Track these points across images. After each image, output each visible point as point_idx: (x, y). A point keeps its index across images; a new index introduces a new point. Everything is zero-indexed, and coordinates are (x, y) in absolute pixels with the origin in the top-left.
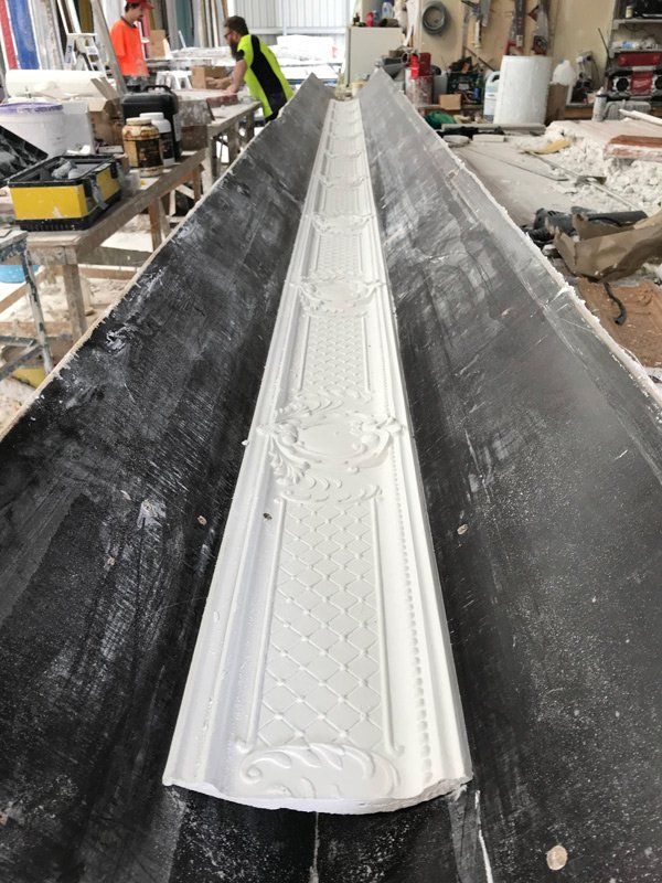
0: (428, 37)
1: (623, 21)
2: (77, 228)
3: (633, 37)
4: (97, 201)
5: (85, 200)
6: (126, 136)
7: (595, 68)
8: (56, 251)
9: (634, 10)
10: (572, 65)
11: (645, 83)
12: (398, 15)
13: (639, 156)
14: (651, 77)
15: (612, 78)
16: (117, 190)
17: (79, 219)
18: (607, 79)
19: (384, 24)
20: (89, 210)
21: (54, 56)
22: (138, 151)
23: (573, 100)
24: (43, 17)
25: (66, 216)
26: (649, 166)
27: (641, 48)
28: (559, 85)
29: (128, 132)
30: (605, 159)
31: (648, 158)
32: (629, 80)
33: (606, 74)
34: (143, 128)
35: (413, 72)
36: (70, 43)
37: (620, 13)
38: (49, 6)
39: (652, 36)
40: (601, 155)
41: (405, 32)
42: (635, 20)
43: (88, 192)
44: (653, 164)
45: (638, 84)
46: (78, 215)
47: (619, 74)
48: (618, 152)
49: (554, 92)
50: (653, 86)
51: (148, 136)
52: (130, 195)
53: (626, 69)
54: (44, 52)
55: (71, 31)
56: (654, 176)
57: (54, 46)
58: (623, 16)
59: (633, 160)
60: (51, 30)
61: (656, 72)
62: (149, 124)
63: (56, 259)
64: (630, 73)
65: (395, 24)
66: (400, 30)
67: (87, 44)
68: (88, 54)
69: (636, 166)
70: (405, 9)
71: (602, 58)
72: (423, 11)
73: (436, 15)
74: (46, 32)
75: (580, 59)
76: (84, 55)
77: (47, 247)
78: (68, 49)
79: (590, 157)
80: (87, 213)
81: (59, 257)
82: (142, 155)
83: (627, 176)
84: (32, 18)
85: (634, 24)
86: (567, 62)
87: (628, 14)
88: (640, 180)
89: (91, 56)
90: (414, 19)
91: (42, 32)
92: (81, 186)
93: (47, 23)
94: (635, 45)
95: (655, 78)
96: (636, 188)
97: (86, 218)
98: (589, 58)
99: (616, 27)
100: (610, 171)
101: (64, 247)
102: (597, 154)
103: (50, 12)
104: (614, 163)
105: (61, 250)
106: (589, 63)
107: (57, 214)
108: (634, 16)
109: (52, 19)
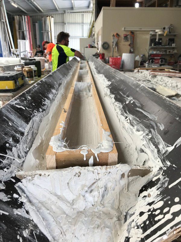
0: (104, 50)
1: (151, 47)
2: (12, 92)
3: (154, 51)
4: (18, 85)
5: (14, 84)
6: (24, 70)
7: (146, 58)
8: (7, 97)
9: (154, 44)
10: (140, 57)
11: (158, 61)
12: (96, 45)
13: (158, 75)
14: (159, 60)
15: (150, 60)
16: (23, 83)
17: (13, 89)
18: (148, 60)
19: (92, 47)
20: (16, 87)
21: (7, 55)
22: (27, 74)
23: (140, 65)
24: (5, 45)
25: (9, 89)
26: (160, 77)
27: (156, 53)
28: (137, 60)
29: (25, 69)
30: (150, 75)
31: (160, 75)
32: (154, 60)
33: (148, 59)
34: (29, 68)
35: (100, 58)
36: (12, 51)
37: (151, 45)
38: (6, 43)
39: (159, 50)
40: (148, 75)
41: (98, 49)
42: (154, 47)
43: (16, 83)
44: (161, 77)
45: (156, 61)
46: (12, 88)
47: (151, 59)
48: (153, 74)
49: (136, 62)
50: (160, 62)
51: (30, 70)
52: (26, 84)
53: (153, 58)
54: (5, 54)
55: (12, 48)
56: (162, 79)
57: (7, 53)
58: (152, 46)
59: (156, 76)
60: (7, 49)
61: (160, 59)
62: (30, 67)
63: (6, 99)
64: (154, 59)
65: (95, 47)
66: (97, 49)
67: (16, 52)
68: (16, 54)
69: (157, 77)
70: (98, 44)
71: (147, 55)
72: (102, 44)
73: (105, 45)
74: (5, 49)
75: (141, 56)
76: (15, 54)
77: (4, 96)
78: (11, 53)
79: (146, 76)
80: (15, 88)
81: (7, 99)
82: (28, 75)
83: (155, 80)
84: (2, 46)
85: (154, 48)
86: (138, 56)
87: (153, 45)
88: (159, 80)
89: (17, 55)
90: (100, 46)
91: (4, 49)
92: (14, 81)
93: (6, 47)
94: (155, 52)
95: (160, 60)
96: (158, 82)
97: (15, 89)
98: (144, 55)
99: (150, 48)
100: (151, 78)
101: (9, 96)
102: (147, 75)
103: (7, 44)
104: (152, 77)
105: (8, 97)
106: (144, 57)
107: (7, 88)
108: (154, 46)
109: (7, 46)
